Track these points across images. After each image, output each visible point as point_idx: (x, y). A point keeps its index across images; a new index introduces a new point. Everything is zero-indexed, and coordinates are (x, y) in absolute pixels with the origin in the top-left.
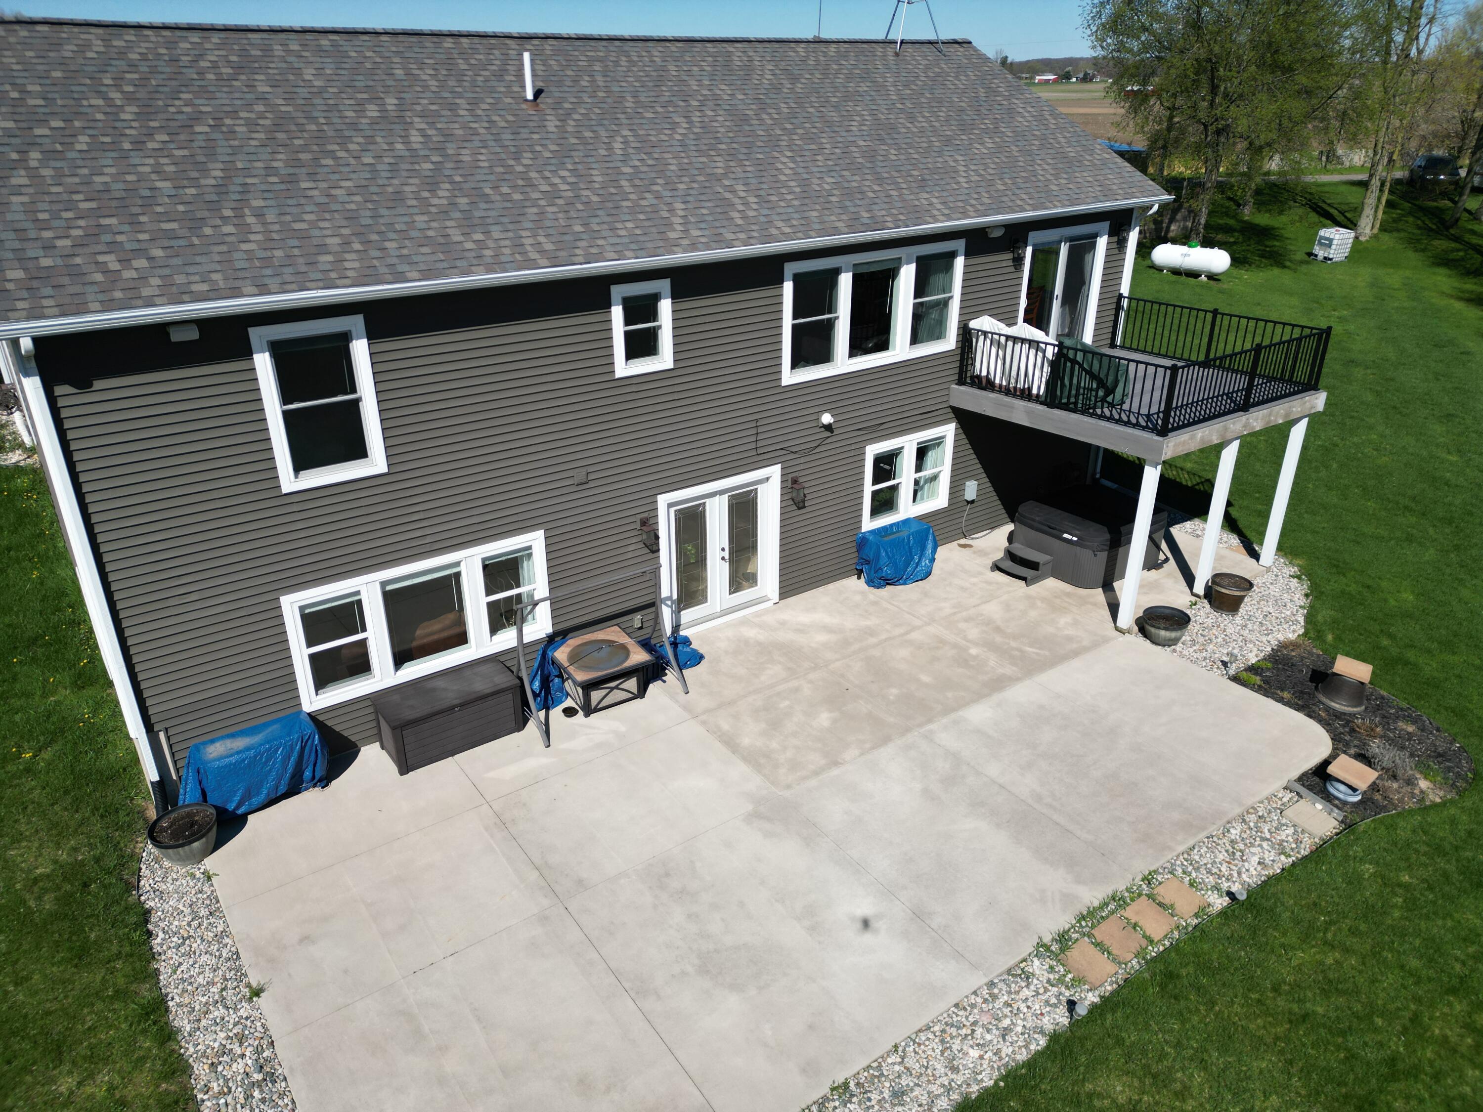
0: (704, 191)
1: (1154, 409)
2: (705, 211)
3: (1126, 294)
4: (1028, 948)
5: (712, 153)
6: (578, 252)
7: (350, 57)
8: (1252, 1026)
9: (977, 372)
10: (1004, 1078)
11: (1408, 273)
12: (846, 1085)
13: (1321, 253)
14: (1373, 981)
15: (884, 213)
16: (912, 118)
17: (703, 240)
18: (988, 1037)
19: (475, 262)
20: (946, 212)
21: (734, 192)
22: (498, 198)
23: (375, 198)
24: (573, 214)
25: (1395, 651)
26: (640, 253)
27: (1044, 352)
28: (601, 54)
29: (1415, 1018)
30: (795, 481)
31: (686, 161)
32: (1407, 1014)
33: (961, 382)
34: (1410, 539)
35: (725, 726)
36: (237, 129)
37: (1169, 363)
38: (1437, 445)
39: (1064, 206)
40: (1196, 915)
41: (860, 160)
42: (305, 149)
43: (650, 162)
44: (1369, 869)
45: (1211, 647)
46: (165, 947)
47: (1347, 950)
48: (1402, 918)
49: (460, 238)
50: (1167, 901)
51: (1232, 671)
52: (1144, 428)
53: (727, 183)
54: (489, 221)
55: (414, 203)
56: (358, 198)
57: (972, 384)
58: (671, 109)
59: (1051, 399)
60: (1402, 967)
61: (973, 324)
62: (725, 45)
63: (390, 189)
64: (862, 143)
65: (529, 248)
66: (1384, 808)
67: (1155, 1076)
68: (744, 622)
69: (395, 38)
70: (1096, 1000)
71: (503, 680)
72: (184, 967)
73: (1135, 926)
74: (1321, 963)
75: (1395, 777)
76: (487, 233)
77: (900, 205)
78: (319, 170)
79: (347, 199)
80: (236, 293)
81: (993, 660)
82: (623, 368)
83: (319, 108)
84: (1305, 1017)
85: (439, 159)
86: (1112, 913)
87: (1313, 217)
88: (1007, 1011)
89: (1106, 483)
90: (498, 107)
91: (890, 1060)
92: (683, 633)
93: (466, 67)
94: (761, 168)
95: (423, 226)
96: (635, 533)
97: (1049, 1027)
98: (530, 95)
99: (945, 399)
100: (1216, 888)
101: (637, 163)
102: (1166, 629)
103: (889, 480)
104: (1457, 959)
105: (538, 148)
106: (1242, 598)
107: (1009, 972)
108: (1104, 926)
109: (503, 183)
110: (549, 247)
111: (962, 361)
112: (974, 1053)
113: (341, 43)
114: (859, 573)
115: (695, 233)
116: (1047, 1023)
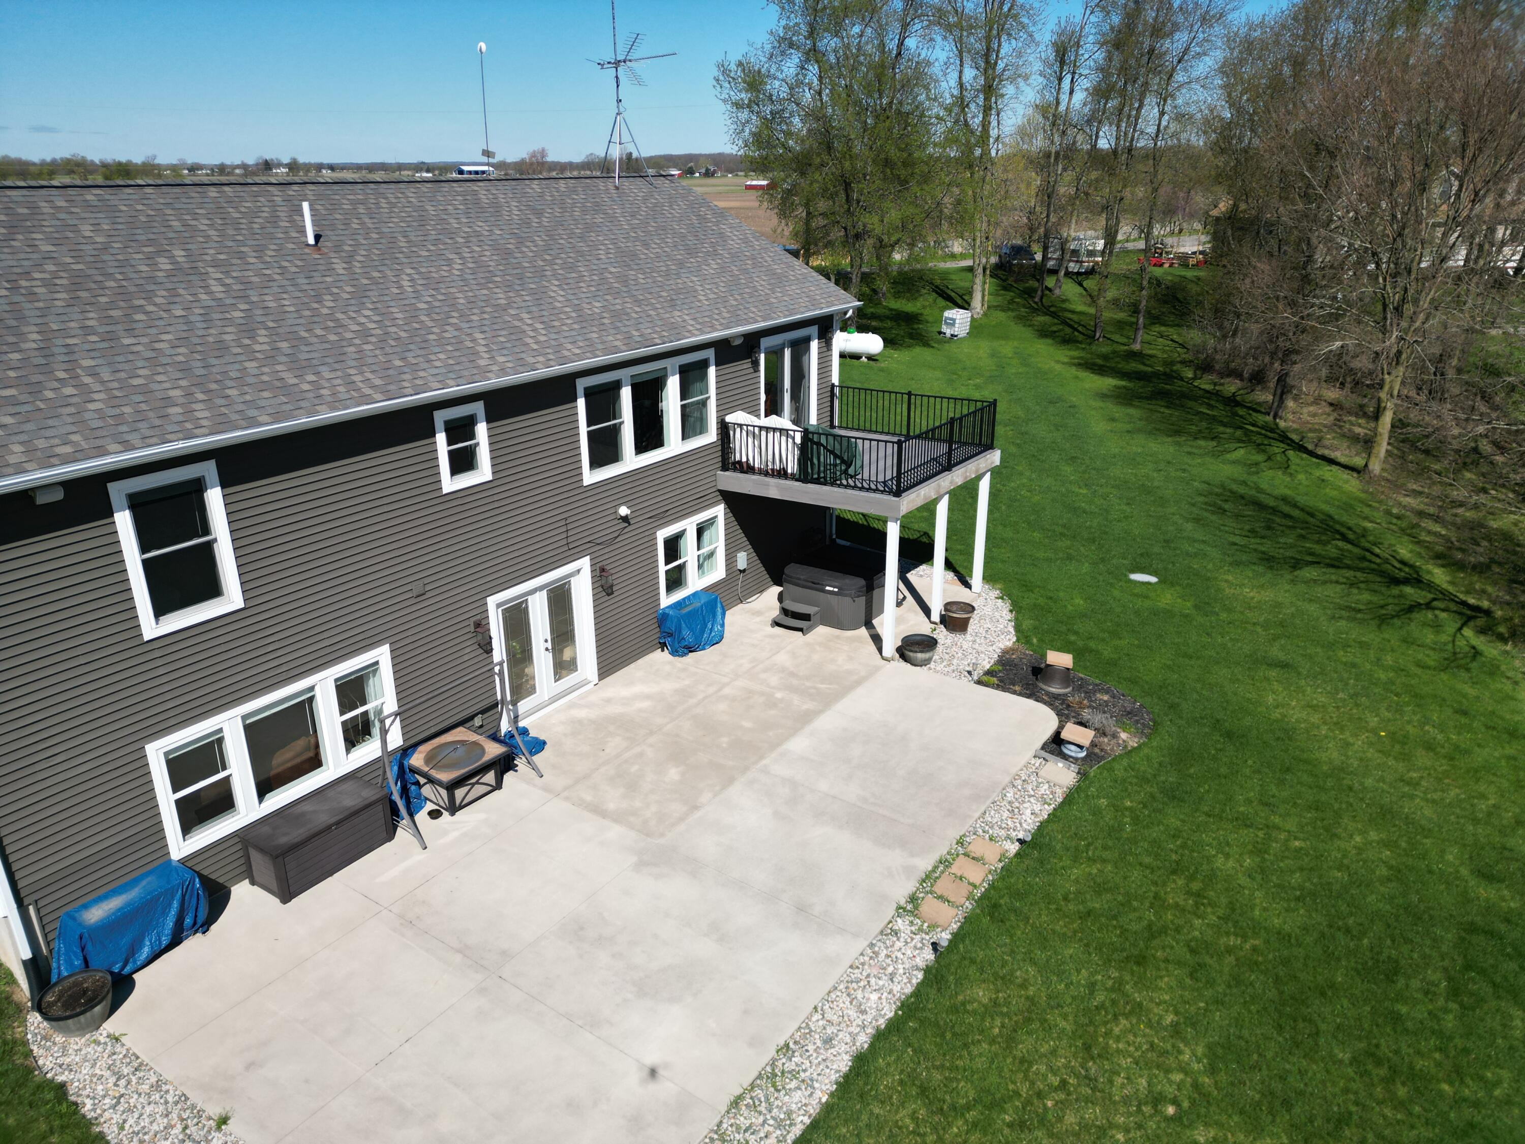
0: (495, 321)
1: (889, 476)
2: (502, 339)
3: (837, 383)
4: (891, 911)
5: (491, 285)
6: (406, 384)
7: (121, 211)
8: (1058, 928)
9: (738, 458)
10: (900, 1008)
11: (1016, 343)
12: (787, 1045)
13: (948, 331)
14: (1125, 878)
15: (649, 331)
16: (646, 245)
17: (510, 365)
18: (881, 983)
19: (316, 401)
20: (698, 327)
21: (521, 320)
22: (315, 340)
23: (199, 348)
24: (388, 350)
25: (1080, 643)
26: (460, 381)
27: (793, 439)
28: (360, 197)
29: (1156, 896)
30: (603, 570)
31: (470, 294)
32: (1151, 894)
33: (725, 468)
34: (1070, 558)
35: (588, 798)
36: (36, 290)
37: (895, 439)
38: (1071, 483)
39: (785, 316)
40: (1000, 861)
41: (616, 285)
42: (112, 305)
43: (440, 297)
44: (1103, 802)
45: (955, 662)
46: (99, 1111)
47: (1104, 861)
48: (1132, 831)
49: (295, 381)
50: (977, 855)
51: (976, 678)
52: (882, 492)
53: (513, 312)
54: (315, 362)
55: (239, 350)
56: (182, 350)
57: (735, 470)
58: (442, 247)
59: (804, 476)
60: (1141, 864)
61: (729, 419)
62: (468, 184)
63: (211, 339)
64: (613, 270)
65: (361, 385)
66: (1103, 758)
67: (1003, 978)
68: (571, 706)
69: (158, 190)
70: (949, 937)
71: (370, 794)
72: (131, 1121)
73: (961, 878)
74: (1090, 874)
75: (1104, 734)
76: (317, 373)
77: (660, 323)
78: (135, 326)
79: (173, 352)
80: (102, 452)
81: (796, 700)
82: (449, 484)
83: (110, 264)
84: (1089, 913)
85: (246, 307)
86: (942, 872)
87: (941, 302)
88: (889, 961)
89: (839, 541)
90: (282, 252)
91: (814, 1019)
92: (521, 724)
93: (238, 215)
94: (537, 297)
95: (256, 372)
96: (470, 635)
97: (922, 964)
98: (311, 241)
99: (713, 484)
100: (1008, 837)
101: (430, 299)
102: (921, 652)
103: (676, 560)
104: (1171, 850)
105: (335, 290)
106: (968, 619)
107: (882, 933)
108: (940, 883)
109: (315, 326)
110: (378, 382)
111: (723, 450)
112: (874, 997)
113: (107, 197)
114: (663, 646)
115: (501, 359)
116: (920, 962)
